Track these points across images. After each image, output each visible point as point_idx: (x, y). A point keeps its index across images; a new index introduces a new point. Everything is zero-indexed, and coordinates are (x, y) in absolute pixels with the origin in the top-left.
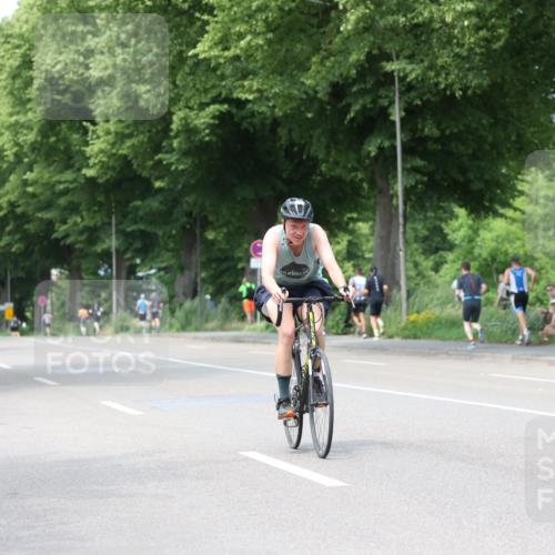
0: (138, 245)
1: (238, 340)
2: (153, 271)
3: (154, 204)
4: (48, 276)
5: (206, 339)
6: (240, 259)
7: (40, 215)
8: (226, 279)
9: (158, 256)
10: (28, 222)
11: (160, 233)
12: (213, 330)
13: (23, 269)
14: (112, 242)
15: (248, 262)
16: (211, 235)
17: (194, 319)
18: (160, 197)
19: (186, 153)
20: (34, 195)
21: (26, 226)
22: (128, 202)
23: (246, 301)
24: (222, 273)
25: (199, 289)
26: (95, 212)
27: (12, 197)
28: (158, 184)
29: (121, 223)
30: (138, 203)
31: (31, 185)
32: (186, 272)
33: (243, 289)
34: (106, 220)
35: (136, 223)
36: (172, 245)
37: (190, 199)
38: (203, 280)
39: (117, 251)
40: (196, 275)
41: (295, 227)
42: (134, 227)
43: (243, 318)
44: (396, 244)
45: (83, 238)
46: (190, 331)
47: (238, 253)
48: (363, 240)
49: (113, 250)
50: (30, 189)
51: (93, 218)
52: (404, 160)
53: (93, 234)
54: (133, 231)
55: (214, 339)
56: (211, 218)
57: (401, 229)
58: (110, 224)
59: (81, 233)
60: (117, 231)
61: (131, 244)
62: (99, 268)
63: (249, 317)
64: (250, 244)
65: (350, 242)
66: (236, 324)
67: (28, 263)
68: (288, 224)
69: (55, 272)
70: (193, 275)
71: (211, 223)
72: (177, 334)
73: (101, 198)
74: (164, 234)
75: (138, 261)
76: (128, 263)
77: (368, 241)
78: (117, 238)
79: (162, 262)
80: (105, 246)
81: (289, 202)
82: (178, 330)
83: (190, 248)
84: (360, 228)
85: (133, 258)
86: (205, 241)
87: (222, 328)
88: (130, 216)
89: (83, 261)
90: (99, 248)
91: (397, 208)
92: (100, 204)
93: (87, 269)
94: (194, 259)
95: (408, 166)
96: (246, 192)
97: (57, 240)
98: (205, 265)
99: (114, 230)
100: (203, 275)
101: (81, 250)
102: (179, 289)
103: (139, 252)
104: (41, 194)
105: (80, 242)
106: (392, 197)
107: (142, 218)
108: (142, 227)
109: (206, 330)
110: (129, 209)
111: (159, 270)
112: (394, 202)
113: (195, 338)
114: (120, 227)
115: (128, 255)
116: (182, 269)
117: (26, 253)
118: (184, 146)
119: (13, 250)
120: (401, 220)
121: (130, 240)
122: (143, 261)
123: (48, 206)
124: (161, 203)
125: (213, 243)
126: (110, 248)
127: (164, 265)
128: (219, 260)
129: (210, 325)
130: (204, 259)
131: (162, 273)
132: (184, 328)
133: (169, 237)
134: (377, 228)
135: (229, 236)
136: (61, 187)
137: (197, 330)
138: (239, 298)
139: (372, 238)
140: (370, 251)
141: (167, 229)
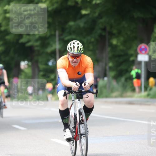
1: (131, 103)
3: (81, 23)
4: (18, 65)
6: (132, 55)
8: (123, 67)
10: (7, 35)
12: (116, 97)
14: (57, 46)
15: (136, 57)
16: (114, 42)
18: (84, 20)
22: (66, 22)
23: (135, 80)
24: (121, 64)
25: (107, 73)
28: (84, 12)
30: (71, 23)
32: (101, 64)
33: (133, 73)
34: (53, 33)
35: (70, 34)
36: (91, 47)
38: (110, 68)
40: (106, 65)
42: (69, 37)
43: (134, 90)
46: (103, 97)
47: (131, 52)
49: (57, 50)
53: (44, 42)
55: (116, 103)
56: (115, 31)
58: (55, 35)
59: (37, 40)
60: (60, 40)
62: (49, 61)
63: (137, 89)
64: (137, 47)
66: (129, 93)
69: (23, 64)
70: (104, 65)
71: (114, 34)
78: (60, 44)
80: (52, 49)
83: (102, 49)
86: (111, 45)
87: (121, 96)
88: (67, 31)
89: (39, 57)
90: (49, 50)
94: (104, 55)
96: (137, 14)
98: (111, 59)
99: (57, 39)
100: (111, 64)
101: (39, 51)
105: (37, 46)
109: (112, 97)
110: (67, 26)
113: (106, 102)
114: (62, 37)
117: (6, 52)
125: (116, 46)
126: (55, 49)
128: (119, 56)
129: (115, 94)
130: (110, 55)
133: (90, 43)
135: (125, 43)
137: (107, 97)
138: (131, 78)
141: (89, 38)
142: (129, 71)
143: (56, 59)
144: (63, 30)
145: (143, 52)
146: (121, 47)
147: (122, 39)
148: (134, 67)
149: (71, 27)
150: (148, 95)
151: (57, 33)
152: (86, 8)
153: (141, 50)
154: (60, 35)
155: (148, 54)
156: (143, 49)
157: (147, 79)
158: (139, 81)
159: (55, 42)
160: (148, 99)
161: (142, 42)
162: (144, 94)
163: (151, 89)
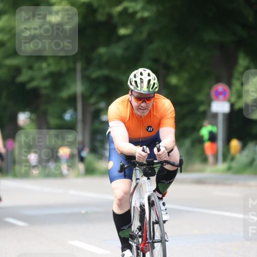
0: (102, 89)
1: (200, 182)
3: (118, 50)
6: (202, 103)
8: (188, 122)
14: (78, 87)
15: (209, 105)
16: (173, 80)
18: (122, 44)
22: (94, 48)
23: (207, 144)
28: (123, 31)
30: (102, 50)
33: (205, 132)
34: (71, 65)
35: (101, 68)
39: (83, 96)
42: (98, 73)
43: (205, 160)
47: (201, 97)
49: (79, 95)
53: (57, 81)
56: (174, 63)
59: (45, 78)
62: (64, 111)
63: (211, 159)
64: (210, 88)
66: (198, 166)
69: (23, 118)
71: (173, 68)
76: (92, 109)
78: (83, 83)
85: (97, 102)
87: (185, 170)
88: (95, 62)
89: (49, 106)
90: (65, 94)
96: (210, 36)
99: (79, 76)
103: (102, 96)
105: (45, 88)
108: (106, 73)
115: (93, 100)
121: (95, 85)
135: (191, 82)
138: (201, 141)
142: (197, 128)
143: (75, 110)
144: (88, 62)
145: (221, 97)
146: (185, 90)
147: (186, 75)
148: (206, 123)
149: (101, 56)
150: (229, 169)
151: (79, 66)
152: (125, 25)
153: (218, 94)
154: (84, 70)
155: (229, 101)
156: (220, 93)
157: (227, 141)
158: (214, 146)
159: (74, 81)
160: (229, 175)
161: (218, 80)
162: (222, 166)
163: (233, 159)
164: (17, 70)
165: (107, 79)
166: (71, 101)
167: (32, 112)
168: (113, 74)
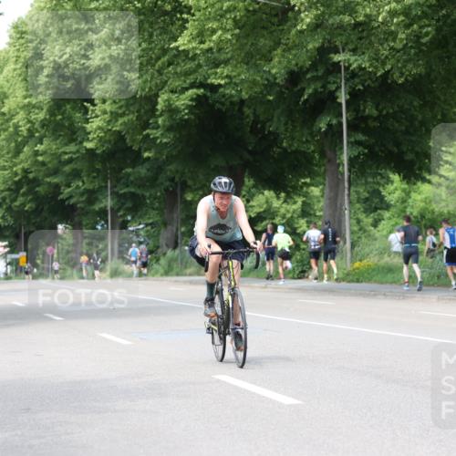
0: (129, 204)
2: (141, 226)
4: (56, 228)
5: (185, 282)
7: (48, 180)
9: (145, 214)
10: (38, 186)
11: (147, 194)
12: (190, 275)
13: (34, 224)
14: (108, 202)
16: (189, 197)
17: (175, 266)
18: (147, 165)
19: (169, 129)
20: (43, 164)
21: (37, 189)
25: (179, 241)
26: (94, 177)
27: (26, 165)
28: (146, 155)
29: (116, 187)
30: (129, 170)
31: (41, 155)
32: (169, 227)
34: (103, 184)
35: (128, 186)
36: (157, 205)
37: (172, 167)
38: (183, 234)
39: (112, 209)
40: (177, 230)
41: (222, 198)
42: (125, 190)
44: (342, 204)
45: (84, 198)
46: (172, 275)
48: (315, 200)
49: (109, 208)
50: (40, 158)
51: (92, 182)
52: (348, 135)
53: (92, 196)
54: (125, 193)
55: (191, 283)
56: (190, 183)
57: (346, 192)
58: (106, 187)
59: (82, 194)
60: (111, 194)
61: (123, 204)
62: (97, 223)
65: (304, 203)
67: (38, 220)
68: (217, 196)
70: (175, 230)
71: (190, 187)
72: (161, 278)
73: (99, 166)
74: (151, 195)
75: (129, 218)
76: (121, 220)
77: (319, 201)
78: (112, 199)
79: (149, 218)
80: (102, 205)
81: (217, 180)
82: (162, 275)
83: (172, 207)
84: (312, 191)
85: (125, 215)
86: (184, 202)
88: (123, 181)
89: (84, 218)
90: (97, 207)
91: (343, 174)
92: (98, 171)
93: (88, 224)
94: (175, 215)
95: (352, 140)
97: (63, 201)
98: (184, 222)
99: (109, 193)
100: (183, 229)
101: (83, 209)
102: (162, 241)
103: (130, 210)
104: (50, 162)
105: (81, 202)
106: (339, 165)
107: (132, 182)
108: (133, 190)
109: (186, 275)
110: (122, 175)
111: (147, 225)
112: (341, 169)
113: (176, 281)
114: (116, 190)
115: (121, 213)
116: (165, 224)
117: (37, 211)
118: (167, 123)
119: (26, 208)
120: (346, 185)
121: (123, 201)
122: (133, 218)
123: (55, 172)
124: (148, 170)
125: (190, 203)
126: (106, 207)
127: (151, 221)
129: (188, 271)
130: (183, 216)
131: (149, 228)
132: (167, 273)
133: (155, 199)
134: (327, 191)
136: (66, 157)
137: (178, 275)
139: (321, 199)
140: (321, 210)
141: (153, 191)
143: (107, 222)
144: (117, 180)
149: (129, 175)
152: (147, 150)
154: (113, 187)
159: (106, 197)
164: (57, 186)
165: (133, 195)
166: (103, 213)
167: (67, 224)
168: (139, 192)
